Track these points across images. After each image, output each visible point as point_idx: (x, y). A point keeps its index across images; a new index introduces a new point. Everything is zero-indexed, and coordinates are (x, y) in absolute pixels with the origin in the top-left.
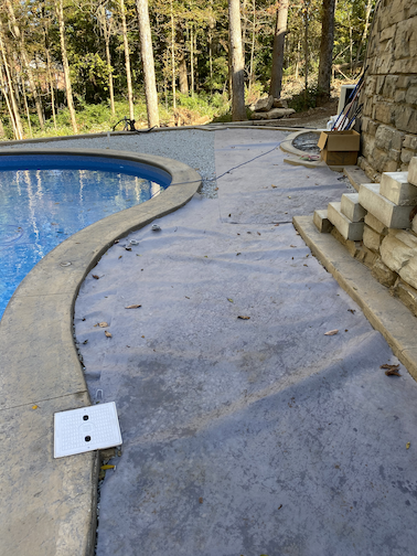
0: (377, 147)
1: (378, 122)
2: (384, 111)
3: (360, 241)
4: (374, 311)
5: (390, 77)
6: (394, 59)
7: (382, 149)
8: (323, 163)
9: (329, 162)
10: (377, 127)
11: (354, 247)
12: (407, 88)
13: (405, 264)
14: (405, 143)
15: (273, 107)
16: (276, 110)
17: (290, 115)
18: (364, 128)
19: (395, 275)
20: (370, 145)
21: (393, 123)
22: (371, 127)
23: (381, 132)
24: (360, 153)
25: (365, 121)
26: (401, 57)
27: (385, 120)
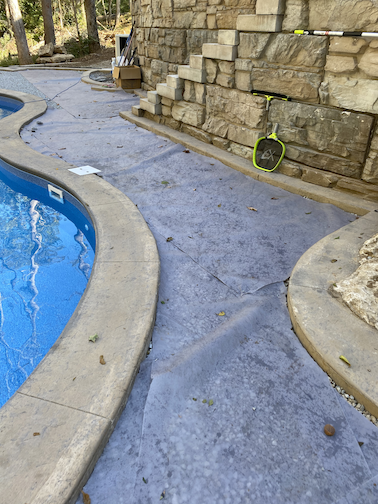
0: (153, 74)
1: (151, 59)
2: (154, 50)
3: (161, 114)
4: (175, 137)
5: (153, 30)
6: (154, 18)
7: (157, 74)
8: (120, 88)
9: (123, 87)
10: (150, 61)
11: (158, 118)
12: (164, 37)
13: (184, 115)
14: (170, 68)
15: (55, 53)
16: (58, 56)
17: (71, 60)
18: (142, 63)
19: (180, 122)
20: (148, 73)
21: (160, 58)
22: (147, 62)
23: (154, 63)
24: (142, 80)
25: (142, 59)
26: (158, 17)
27: (155, 56)
